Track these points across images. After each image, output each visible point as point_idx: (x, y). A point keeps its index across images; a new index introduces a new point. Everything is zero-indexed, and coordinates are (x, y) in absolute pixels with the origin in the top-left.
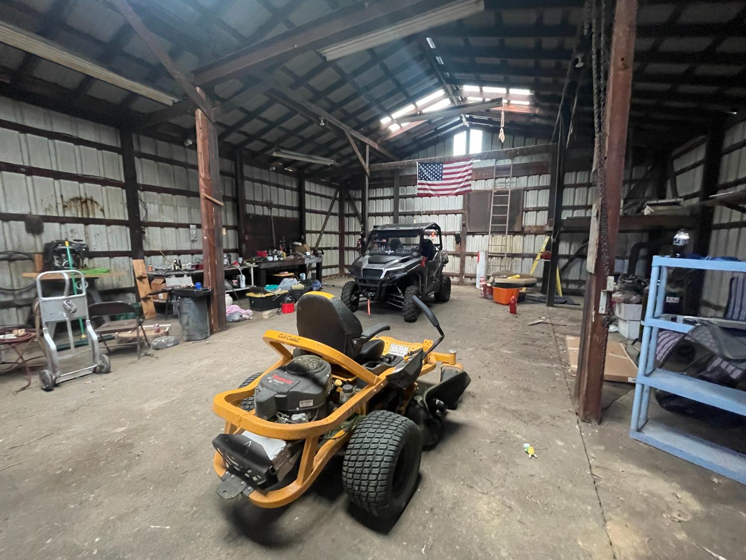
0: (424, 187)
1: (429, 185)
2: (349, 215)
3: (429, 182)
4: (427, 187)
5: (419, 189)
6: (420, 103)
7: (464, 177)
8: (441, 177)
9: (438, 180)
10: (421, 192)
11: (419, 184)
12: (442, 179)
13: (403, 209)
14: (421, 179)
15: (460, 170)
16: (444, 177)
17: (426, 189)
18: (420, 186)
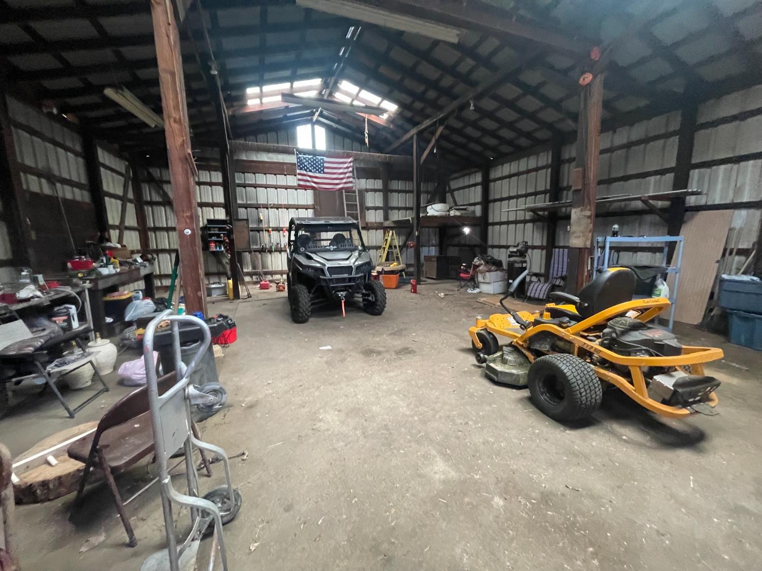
0: (305, 178)
1: (310, 176)
2: (152, 204)
3: (310, 174)
4: (309, 178)
5: (299, 180)
6: (297, 84)
7: (345, 173)
8: (323, 170)
9: (320, 172)
10: (302, 183)
11: (300, 174)
12: (324, 173)
13: (243, 200)
14: (301, 169)
15: (341, 166)
16: (326, 170)
17: (308, 181)
18: (300, 177)
